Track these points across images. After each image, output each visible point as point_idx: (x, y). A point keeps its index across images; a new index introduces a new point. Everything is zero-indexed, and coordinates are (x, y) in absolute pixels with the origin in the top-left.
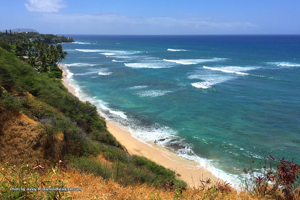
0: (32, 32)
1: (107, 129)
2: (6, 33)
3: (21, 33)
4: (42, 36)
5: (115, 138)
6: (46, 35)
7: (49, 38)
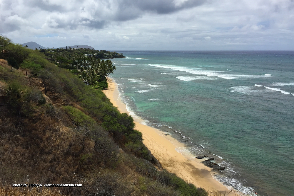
0: (88, 48)
1: (143, 142)
2: (66, 49)
3: (79, 49)
7: (102, 54)
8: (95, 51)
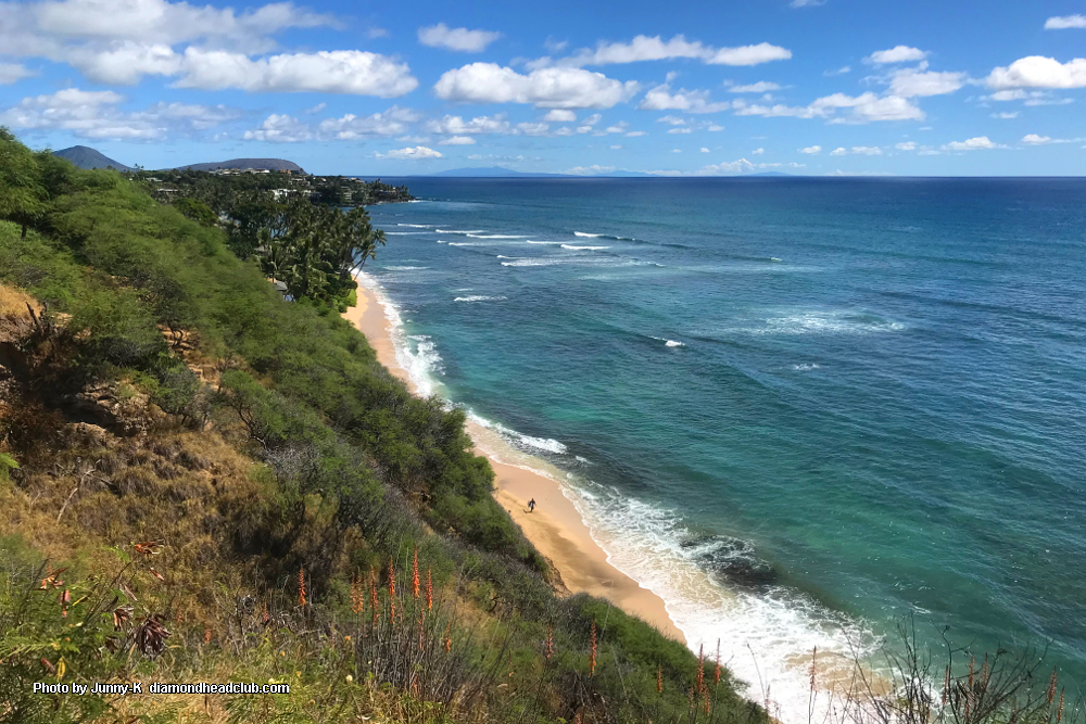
0: (284, 169)
1: (494, 496)
2: (206, 172)
4: (314, 181)
5: (519, 527)
6: (325, 177)
7: (334, 189)
8: (310, 178)
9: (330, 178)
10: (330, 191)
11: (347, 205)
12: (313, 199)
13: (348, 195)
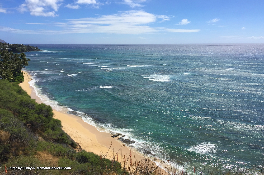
4: (9, 45)
7: (16, 48)
9: (14, 44)
10: (14, 48)
11: (20, 52)
12: (9, 51)
13: (20, 49)
